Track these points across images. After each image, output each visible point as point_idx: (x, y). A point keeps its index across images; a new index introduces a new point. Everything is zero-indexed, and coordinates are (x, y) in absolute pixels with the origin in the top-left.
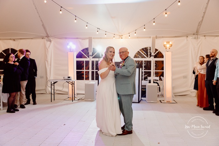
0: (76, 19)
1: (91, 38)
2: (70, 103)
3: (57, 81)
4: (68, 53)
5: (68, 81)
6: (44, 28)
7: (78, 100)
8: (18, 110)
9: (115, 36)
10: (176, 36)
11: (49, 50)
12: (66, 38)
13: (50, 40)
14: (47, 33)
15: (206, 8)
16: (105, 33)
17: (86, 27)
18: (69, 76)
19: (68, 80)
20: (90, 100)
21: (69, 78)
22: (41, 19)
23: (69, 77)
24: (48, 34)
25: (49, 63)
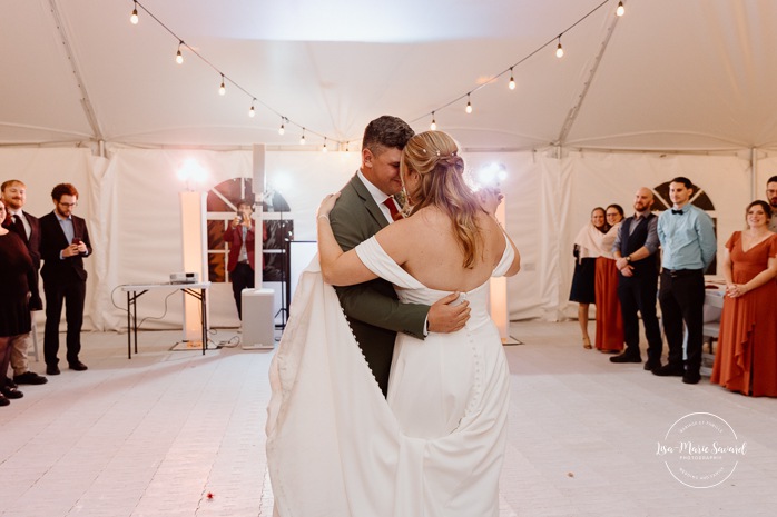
0: (223, 85)
1: (263, 146)
2: (195, 359)
3: (145, 288)
4: (179, 194)
5: (185, 286)
6: (89, 111)
7: (219, 347)
8: (19, 395)
9: (327, 143)
10: (505, 146)
11: (102, 184)
12: (162, 146)
13: (105, 151)
14: (95, 129)
15: (593, 72)
16: (301, 133)
17: (252, 113)
18: (189, 272)
19: (187, 283)
20: (261, 346)
21: (190, 279)
22: (79, 79)
23: (192, 275)
24: (101, 130)
25: (104, 228)
